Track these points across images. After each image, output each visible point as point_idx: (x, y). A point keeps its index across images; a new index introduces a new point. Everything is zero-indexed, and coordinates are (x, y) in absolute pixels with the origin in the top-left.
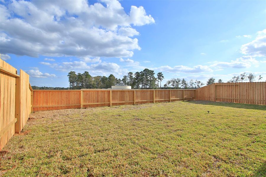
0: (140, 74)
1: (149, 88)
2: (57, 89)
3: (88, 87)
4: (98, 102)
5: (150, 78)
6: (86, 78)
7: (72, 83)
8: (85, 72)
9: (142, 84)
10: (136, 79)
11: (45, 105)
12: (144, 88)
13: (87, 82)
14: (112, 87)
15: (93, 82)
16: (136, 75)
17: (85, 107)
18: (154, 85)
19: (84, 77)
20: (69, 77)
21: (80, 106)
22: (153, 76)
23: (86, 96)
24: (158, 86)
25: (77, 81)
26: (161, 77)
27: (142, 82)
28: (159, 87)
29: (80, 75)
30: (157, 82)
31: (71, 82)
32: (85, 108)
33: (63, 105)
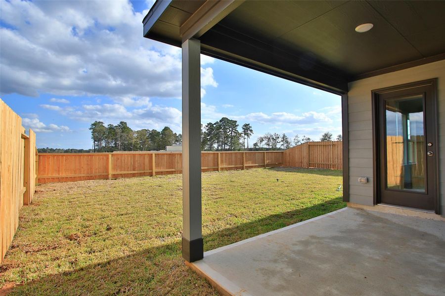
0: (214, 126)
1: (229, 150)
2: (70, 151)
3: (127, 147)
4: (134, 170)
5: (230, 133)
6: (123, 132)
7: (98, 141)
8: (121, 123)
9: (217, 143)
10: (208, 134)
11: (55, 175)
12: (221, 150)
13: (124, 140)
14: (168, 147)
15: (135, 140)
16: (207, 128)
17: (115, 177)
18: (238, 144)
19: (119, 131)
20: (92, 131)
21: (108, 175)
22: (235, 130)
23: (117, 161)
24: (244, 146)
25: (106, 137)
26: (249, 132)
27: (218, 139)
28: (246, 147)
29: (111, 128)
30: (243, 139)
31: (96, 139)
32: (115, 179)
33: (82, 175)
